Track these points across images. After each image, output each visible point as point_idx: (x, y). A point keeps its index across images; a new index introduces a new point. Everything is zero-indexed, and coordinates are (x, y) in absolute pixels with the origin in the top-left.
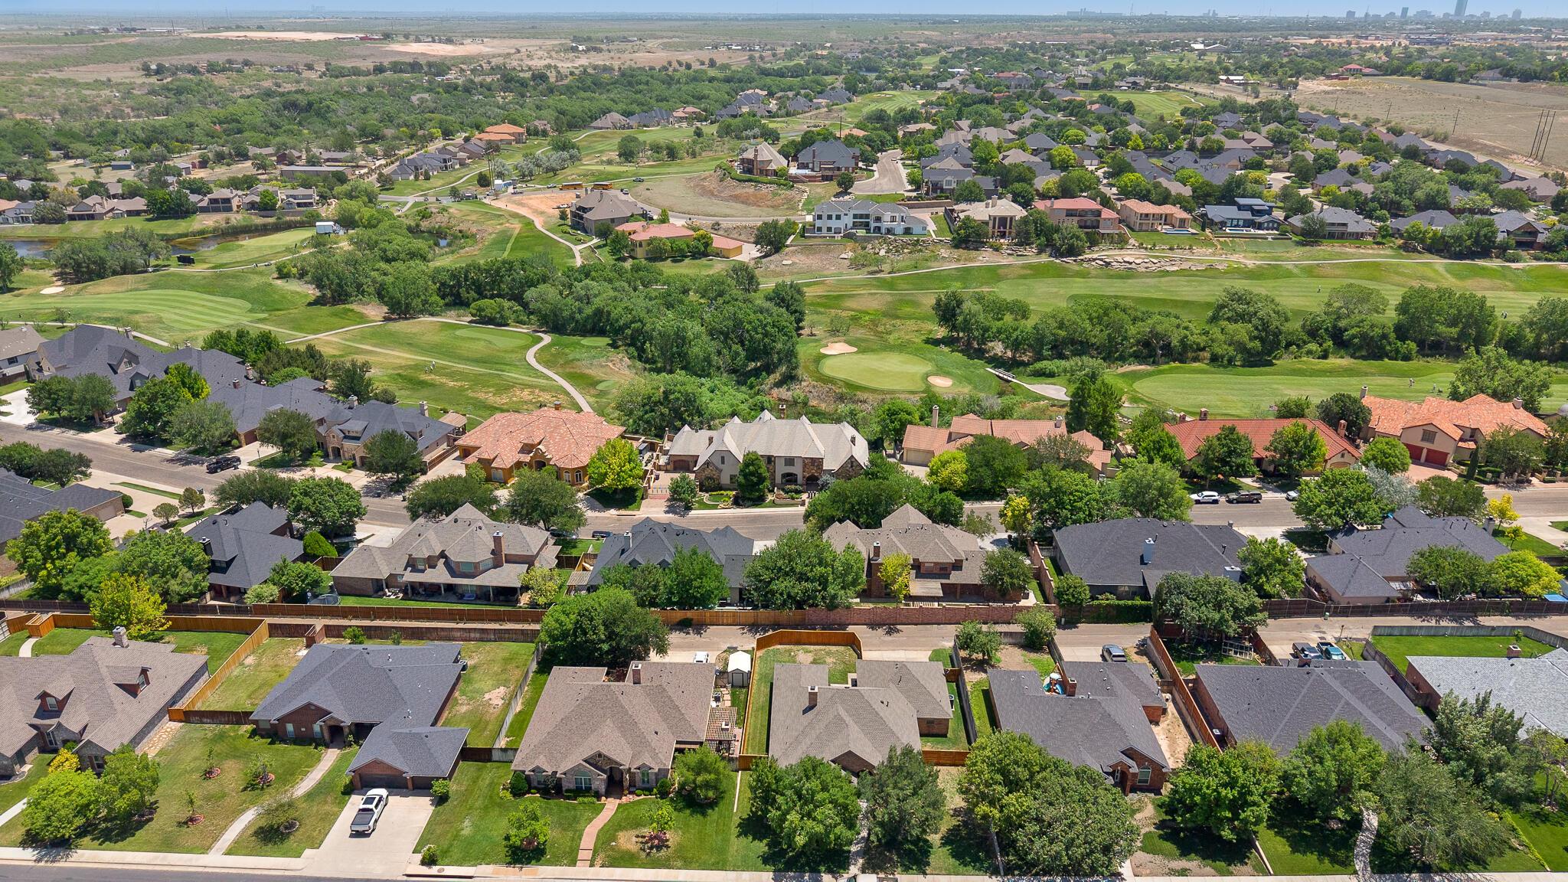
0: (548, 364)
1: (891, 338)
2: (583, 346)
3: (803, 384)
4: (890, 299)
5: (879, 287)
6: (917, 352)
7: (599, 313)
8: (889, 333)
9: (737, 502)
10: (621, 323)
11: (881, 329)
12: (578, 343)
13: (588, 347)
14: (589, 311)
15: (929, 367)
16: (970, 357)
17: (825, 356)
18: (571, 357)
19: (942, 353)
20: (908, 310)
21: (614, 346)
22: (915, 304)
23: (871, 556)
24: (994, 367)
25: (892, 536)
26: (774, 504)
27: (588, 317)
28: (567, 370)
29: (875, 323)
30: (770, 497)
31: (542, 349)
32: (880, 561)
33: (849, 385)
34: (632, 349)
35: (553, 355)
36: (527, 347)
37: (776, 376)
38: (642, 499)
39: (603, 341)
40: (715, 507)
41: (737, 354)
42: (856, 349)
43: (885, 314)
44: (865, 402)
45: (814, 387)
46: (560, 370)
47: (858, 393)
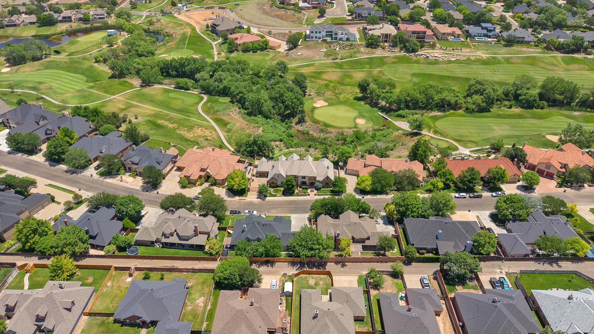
0: (207, 112)
1: (341, 97)
2: (220, 102)
3: (307, 123)
4: (340, 74)
5: (336, 68)
6: (352, 105)
7: (225, 88)
8: (340, 94)
9: (285, 194)
10: (235, 93)
11: (337, 91)
12: (218, 101)
13: (222, 103)
14: (221, 87)
15: (355, 114)
16: (372, 107)
17: (315, 108)
18: (216, 109)
19: (361, 105)
20: (348, 80)
21: (232, 102)
22: (350, 77)
23: (336, 235)
24: (382, 112)
25: (344, 228)
27: (221, 89)
28: (215, 117)
29: (335, 88)
30: (296, 191)
31: (204, 104)
33: (325, 124)
34: (239, 105)
35: (208, 108)
36: (198, 103)
37: (296, 119)
38: (248, 191)
39: (227, 99)
40: (275, 196)
41: (281, 107)
42: (327, 104)
43: (339, 83)
44: (331, 133)
45: (311, 125)
46: (212, 117)
47: (328, 128)
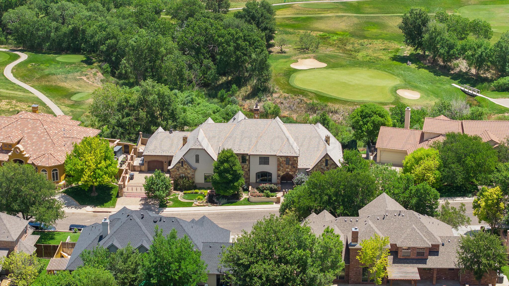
0: (24, 78)
1: (360, 56)
2: (58, 62)
3: (275, 95)
4: (356, 21)
5: (345, 11)
6: (385, 68)
7: (75, 31)
8: (358, 51)
9: (211, 200)
10: (97, 38)
11: (349, 47)
12: (54, 60)
13: (63, 63)
14: (65, 29)
15: (397, 81)
16: (437, 74)
17: (295, 71)
18: (47, 72)
19: (409, 69)
20: (374, 31)
21: (89, 62)
22: (382, 26)
23: (350, 241)
24: (462, 83)
25: (370, 223)
26: (248, 202)
27: (65, 34)
28: (43, 83)
29: (343, 42)
30: (245, 196)
31: (19, 65)
32: (358, 246)
33: (319, 96)
34: (106, 65)
35: (29, 70)
36: (5, 64)
37: (247, 89)
38: (118, 196)
39: (77, 58)
40: (189, 205)
41: (209, 68)
42: (325, 65)
43: (353, 35)
44: (336, 112)
45: (285, 98)
46: (36, 84)
47: (329, 104)
